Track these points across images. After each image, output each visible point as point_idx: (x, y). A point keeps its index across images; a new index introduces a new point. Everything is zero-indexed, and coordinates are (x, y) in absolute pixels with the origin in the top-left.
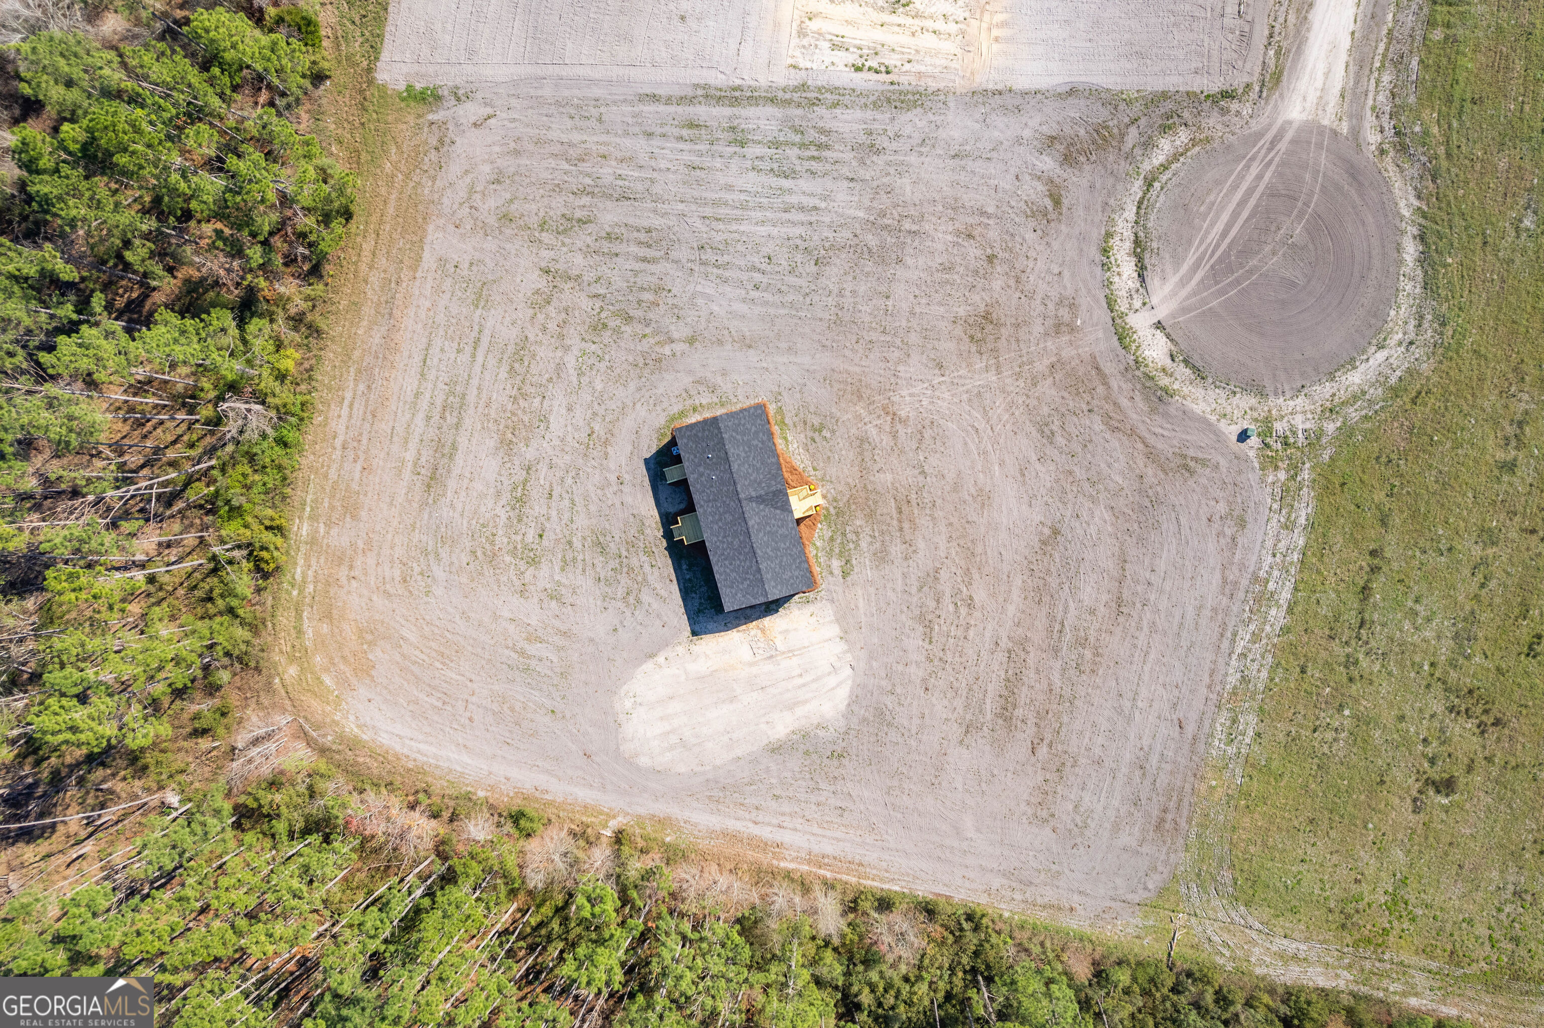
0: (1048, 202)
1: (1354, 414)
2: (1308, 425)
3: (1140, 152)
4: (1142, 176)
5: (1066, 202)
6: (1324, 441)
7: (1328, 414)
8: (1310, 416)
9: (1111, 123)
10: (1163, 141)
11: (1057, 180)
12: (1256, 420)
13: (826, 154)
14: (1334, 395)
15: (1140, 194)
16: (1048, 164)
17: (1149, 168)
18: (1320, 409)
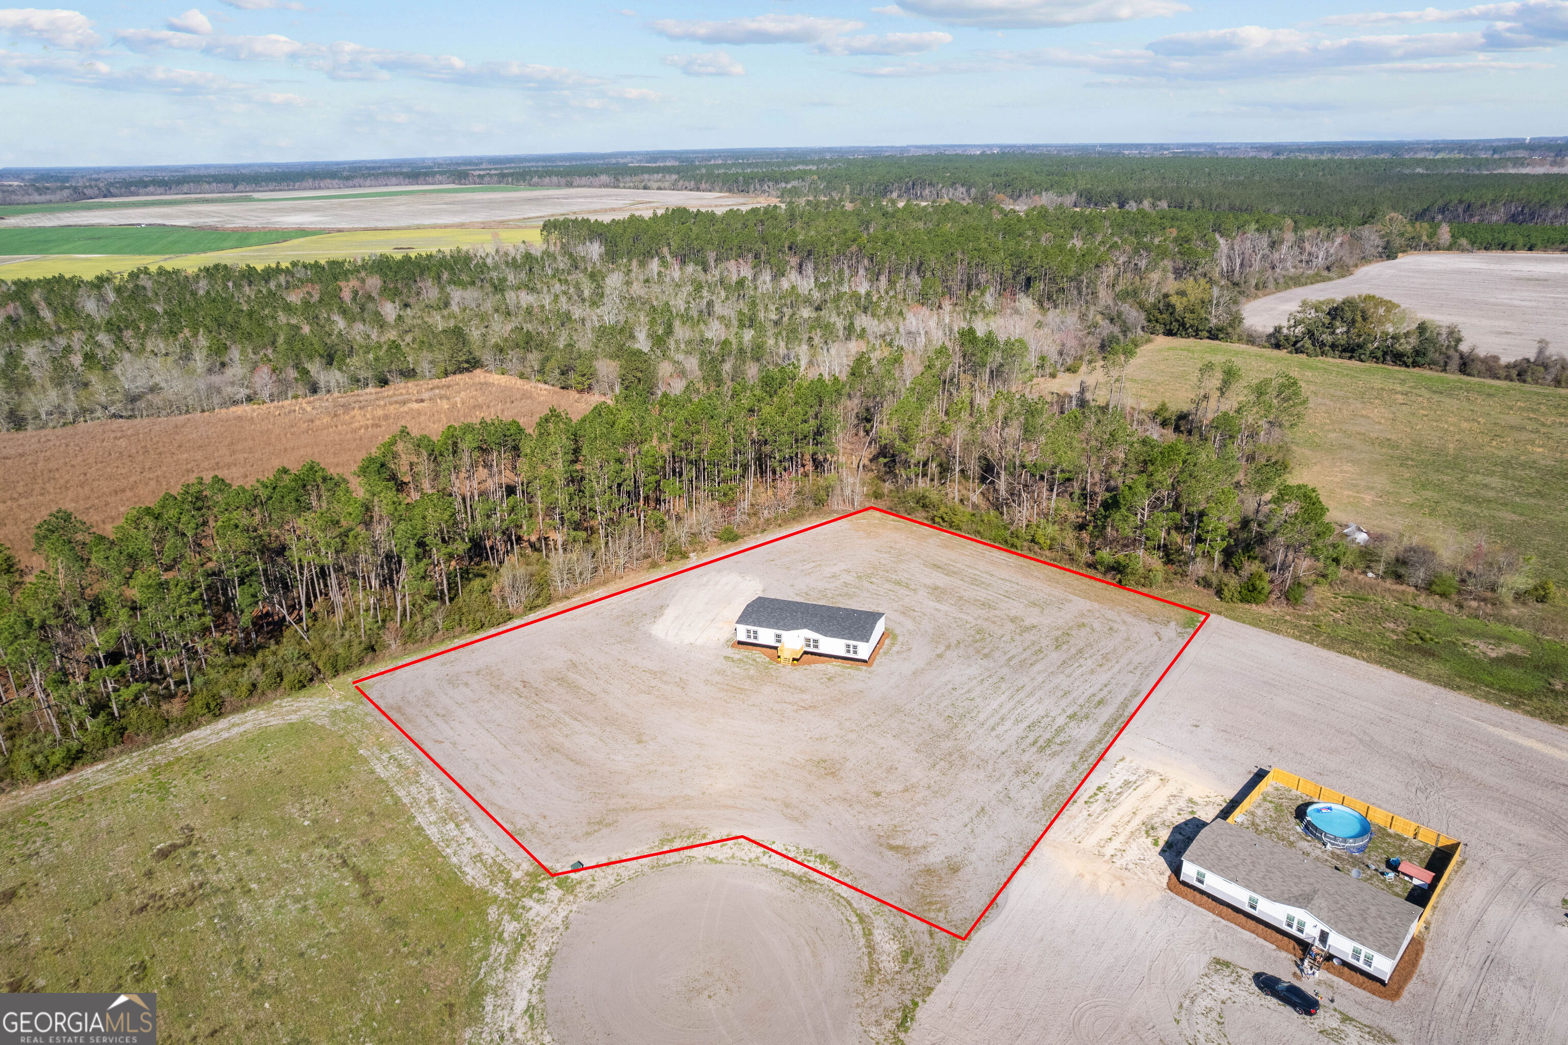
0: (899, 842)
1: (499, 950)
2: (531, 914)
3: (896, 923)
4: (871, 915)
5: (890, 853)
6: (506, 917)
7: (523, 932)
8: (538, 919)
9: (942, 915)
10: (895, 947)
11: (913, 857)
12: (580, 883)
13: (1035, 749)
14: (532, 948)
15: (855, 905)
16: (935, 857)
17: (876, 924)
18: (534, 930)
